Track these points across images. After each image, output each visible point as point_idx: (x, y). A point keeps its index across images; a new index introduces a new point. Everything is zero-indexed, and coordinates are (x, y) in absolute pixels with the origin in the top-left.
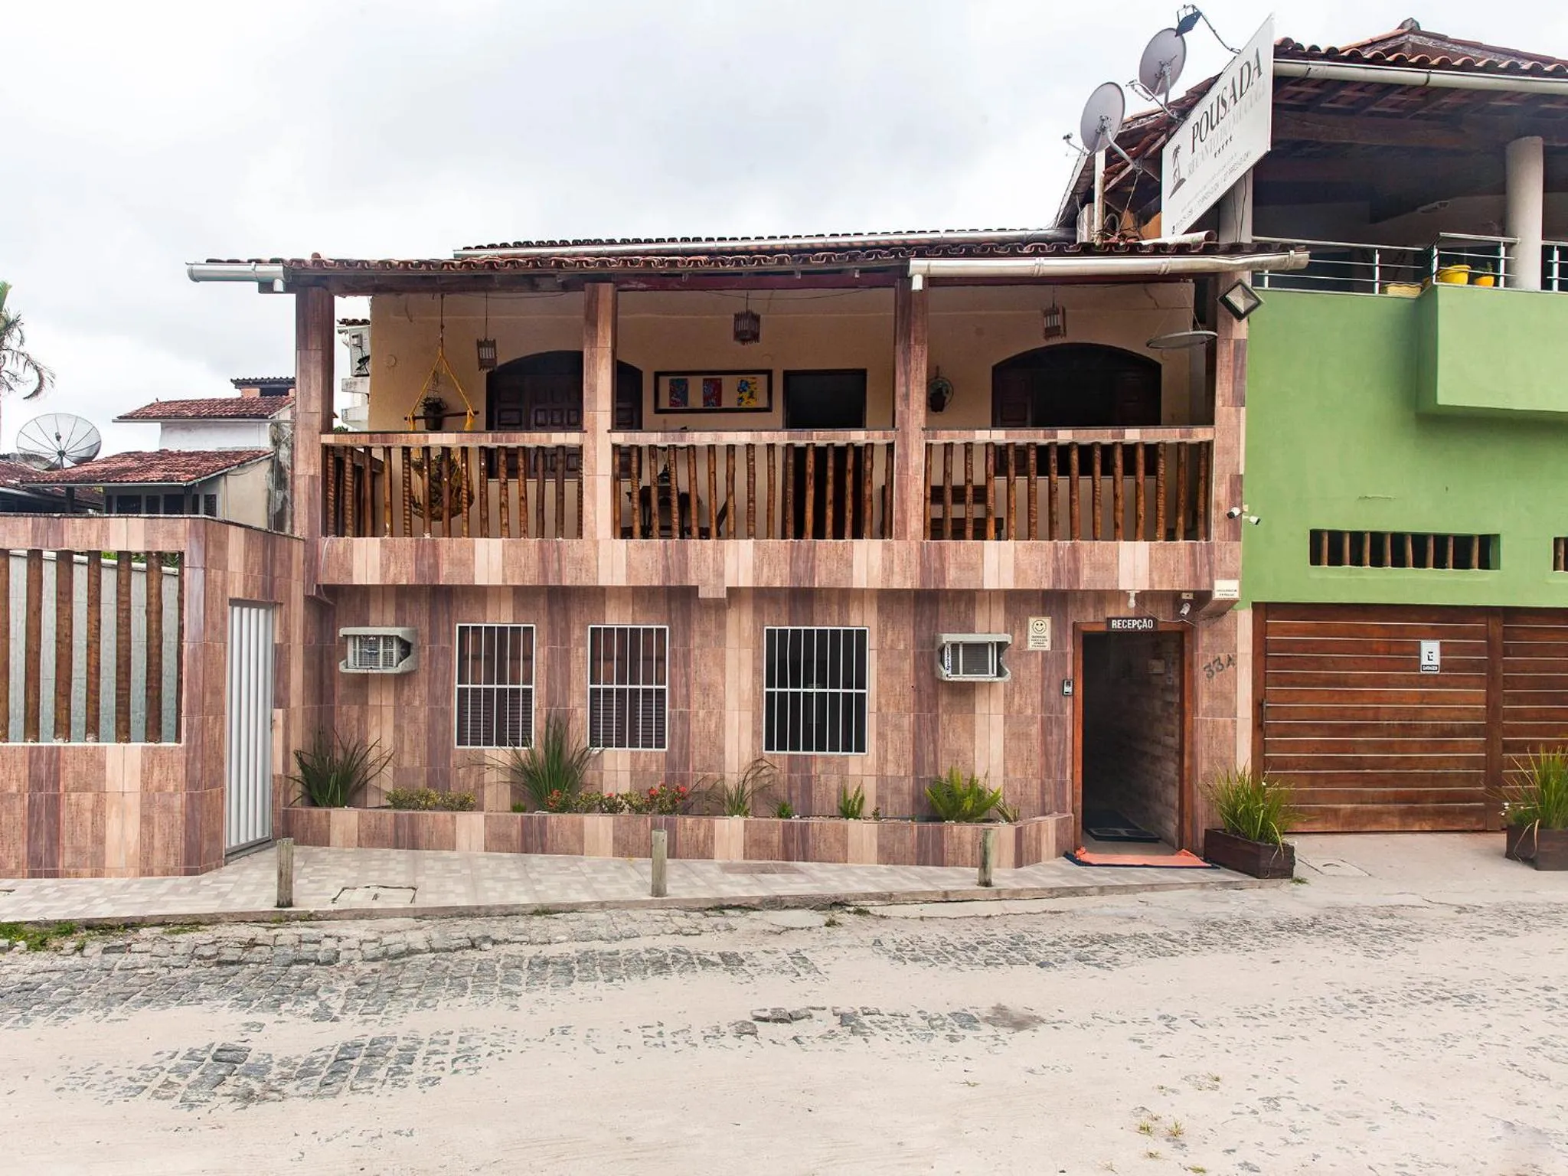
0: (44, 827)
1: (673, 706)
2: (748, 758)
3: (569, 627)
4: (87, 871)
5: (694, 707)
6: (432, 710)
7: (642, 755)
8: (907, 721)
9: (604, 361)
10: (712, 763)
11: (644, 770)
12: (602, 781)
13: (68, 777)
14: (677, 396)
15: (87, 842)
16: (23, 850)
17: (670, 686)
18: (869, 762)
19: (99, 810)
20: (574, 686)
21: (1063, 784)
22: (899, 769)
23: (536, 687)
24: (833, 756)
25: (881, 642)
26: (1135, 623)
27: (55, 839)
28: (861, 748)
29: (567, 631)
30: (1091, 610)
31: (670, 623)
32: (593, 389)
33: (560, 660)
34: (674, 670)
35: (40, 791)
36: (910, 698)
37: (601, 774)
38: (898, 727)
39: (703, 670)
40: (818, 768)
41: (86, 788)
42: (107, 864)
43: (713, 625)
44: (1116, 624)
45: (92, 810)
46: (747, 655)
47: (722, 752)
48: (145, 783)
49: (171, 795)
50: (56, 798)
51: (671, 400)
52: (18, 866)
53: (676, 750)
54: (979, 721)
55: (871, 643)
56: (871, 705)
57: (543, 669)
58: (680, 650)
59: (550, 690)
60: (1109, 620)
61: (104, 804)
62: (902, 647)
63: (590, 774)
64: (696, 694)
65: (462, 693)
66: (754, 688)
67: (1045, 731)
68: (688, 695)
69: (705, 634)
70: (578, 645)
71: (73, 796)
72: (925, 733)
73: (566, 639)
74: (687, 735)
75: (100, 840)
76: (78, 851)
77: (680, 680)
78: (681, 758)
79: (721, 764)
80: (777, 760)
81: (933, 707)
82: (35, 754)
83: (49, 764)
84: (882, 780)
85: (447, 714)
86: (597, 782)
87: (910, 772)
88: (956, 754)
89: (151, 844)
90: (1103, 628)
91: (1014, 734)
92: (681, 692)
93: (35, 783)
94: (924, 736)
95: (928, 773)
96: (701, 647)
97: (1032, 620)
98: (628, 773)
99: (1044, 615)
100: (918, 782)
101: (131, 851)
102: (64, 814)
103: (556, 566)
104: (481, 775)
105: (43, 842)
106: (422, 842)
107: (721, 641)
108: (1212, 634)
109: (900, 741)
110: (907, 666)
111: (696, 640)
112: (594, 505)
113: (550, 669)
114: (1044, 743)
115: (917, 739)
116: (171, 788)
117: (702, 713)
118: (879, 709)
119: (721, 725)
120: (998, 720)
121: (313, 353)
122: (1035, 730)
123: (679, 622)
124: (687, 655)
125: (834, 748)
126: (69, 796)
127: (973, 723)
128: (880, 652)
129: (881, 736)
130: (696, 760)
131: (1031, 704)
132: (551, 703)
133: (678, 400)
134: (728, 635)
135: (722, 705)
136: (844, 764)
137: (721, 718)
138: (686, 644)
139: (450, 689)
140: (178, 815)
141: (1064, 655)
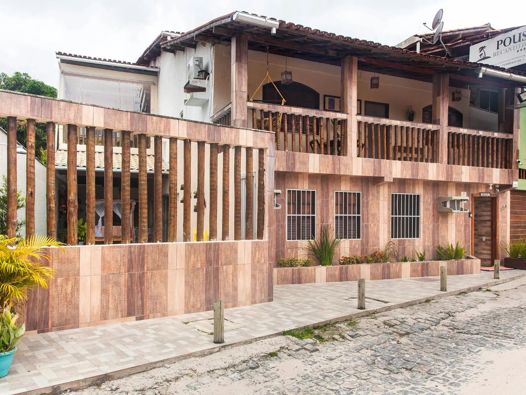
0: (212, 285)
1: (363, 222)
2: (386, 242)
3: (328, 192)
4: (230, 304)
5: (370, 223)
6: (278, 226)
7: (353, 241)
8: (431, 226)
9: (354, 87)
10: (376, 243)
11: (354, 247)
12: (340, 252)
13: (222, 259)
14: (331, 105)
15: (231, 290)
16: (203, 297)
17: (362, 215)
18: (421, 241)
19: (235, 275)
20: (330, 215)
21: (469, 246)
22: (429, 243)
23: (317, 215)
24: (411, 239)
25: (424, 199)
26: (486, 194)
27: (217, 290)
28: (418, 237)
29: (328, 193)
30: (476, 190)
31: (362, 190)
32: (351, 97)
33: (326, 204)
34: (364, 209)
35: (211, 266)
36: (431, 218)
37: (340, 249)
38: (428, 229)
39: (372, 210)
40: (407, 244)
41: (230, 263)
42: (239, 300)
43: (376, 192)
44: (482, 195)
45: (232, 274)
46: (386, 203)
47: (378, 239)
48: (253, 258)
49: (263, 264)
50: (217, 269)
51: (329, 106)
52: (201, 306)
53: (364, 239)
54: (449, 226)
55: (421, 199)
56: (421, 221)
57: (319, 207)
58: (365, 201)
59: (322, 217)
60: (480, 193)
61: (237, 271)
62: (429, 201)
63: (336, 249)
64: (370, 218)
65: (289, 217)
66: (388, 215)
67: (465, 230)
68: (368, 218)
69: (373, 195)
70: (331, 199)
71: (225, 267)
72: (436, 231)
73: (327, 197)
74: (367, 234)
75: (235, 289)
76: (226, 295)
77: (365, 213)
78: (366, 242)
79: (378, 243)
80: (395, 242)
81: (438, 221)
82: (208, 247)
83: (214, 252)
84: (424, 247)
85: (283, 227)
86: (338, 252)
87: (432, 244)
88: (444, 237)
89: (255, 289)
90: (478, 196)
91: (458, 231)
92: (365, 217)
93: (209, 262)
94: (435, 231)
95: (436, 245)
96: (372, 200)
97: (462, 193)
98: (349, 249)
99: (465, 191)
100: (434, 247)
101: (248, 292)
102: (221, 277)
103: (338, 166)
104: (296, 252)
105: (212, 292)
106: (303, 281)
107: (378, 198)
108: (502, 199)
109: (429, 233)
110: (431, 207)
111: (370, 197)
112: (351, 143)
113: (322, 209)
114: (465, 233)
115: (433, 233)
116: (263, 261)
117: (372, 225)
118: (423, 223)
119: (378, 230)
120: (454, 226)
121: (243, 64)
122: (463, 229)
123: (365, 191)
124: (367, 203)
125: (410, 237)
126: (223, 267)
127: (447, 226)
128: (424, 203)
129: (424, 232)
130: (370, 243)
131: (462, 220)
132: (322, 221)
133: (331, 107)
134: (380, 196)
135: (379, 222)
136: (414, 242)
137: (378, 227)
138: (367, 199)
139: (285, 216)
140: (265, 274)
141: (469, 204)
